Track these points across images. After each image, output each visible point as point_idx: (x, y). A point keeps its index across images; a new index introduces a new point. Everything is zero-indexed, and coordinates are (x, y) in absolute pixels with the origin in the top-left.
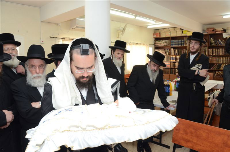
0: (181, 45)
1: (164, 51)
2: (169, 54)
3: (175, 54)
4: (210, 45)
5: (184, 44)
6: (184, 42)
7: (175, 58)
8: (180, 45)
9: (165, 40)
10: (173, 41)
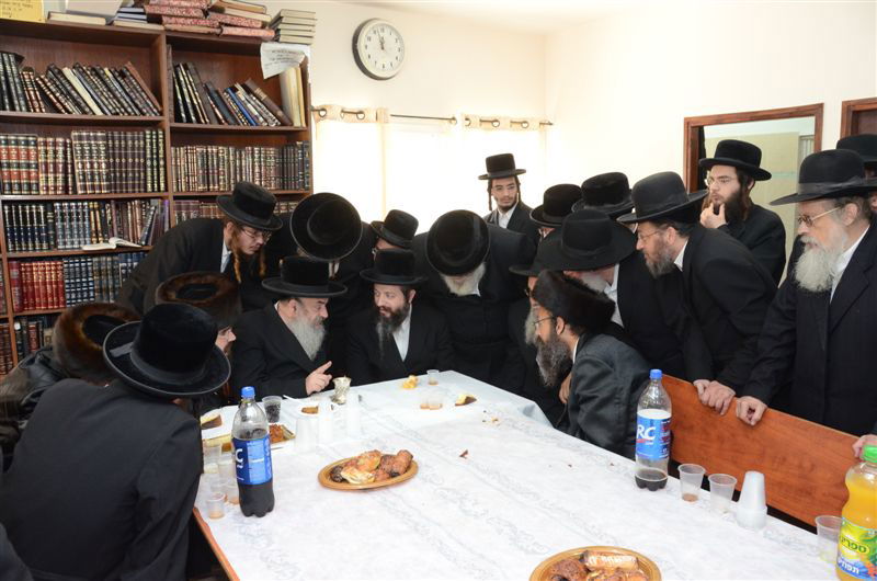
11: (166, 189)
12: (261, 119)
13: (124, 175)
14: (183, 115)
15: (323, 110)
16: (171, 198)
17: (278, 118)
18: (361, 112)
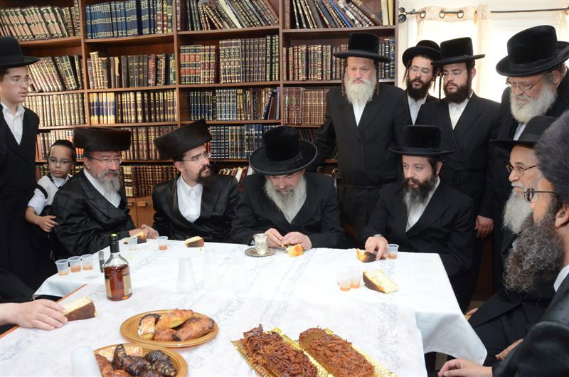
0: (140, 33)
1: (53, 69)
2: (79, 86)
3: (109, 86)
4: (293, 26)
5: (152, 25)
6: (154, 11)
7: (116, 103)
8: (135, 31)
9: (53, 6)
10: (97, 8)
11: (279, 80)
12: (357, 22)
13: (252, 69)
14: (297, 24)
15: (424, 12)
16: (282, 86)
17: (371, 20)
18: (461, 12)
